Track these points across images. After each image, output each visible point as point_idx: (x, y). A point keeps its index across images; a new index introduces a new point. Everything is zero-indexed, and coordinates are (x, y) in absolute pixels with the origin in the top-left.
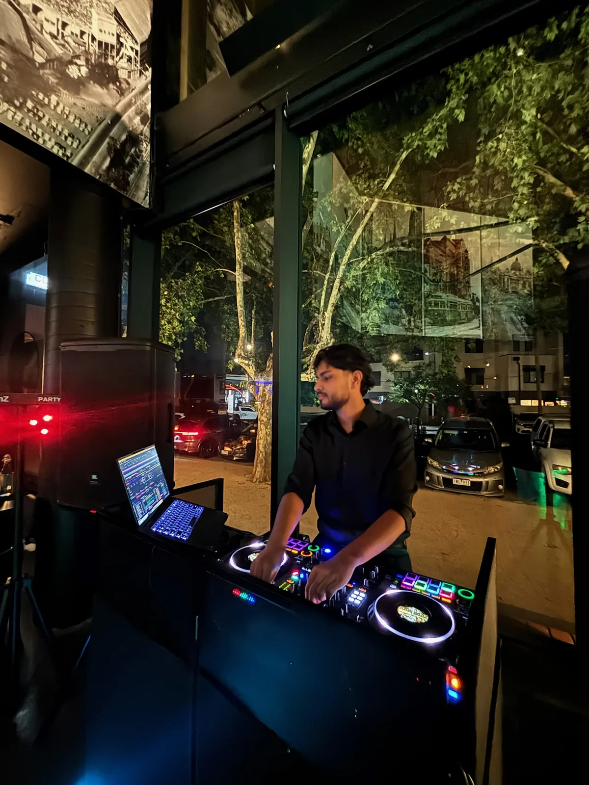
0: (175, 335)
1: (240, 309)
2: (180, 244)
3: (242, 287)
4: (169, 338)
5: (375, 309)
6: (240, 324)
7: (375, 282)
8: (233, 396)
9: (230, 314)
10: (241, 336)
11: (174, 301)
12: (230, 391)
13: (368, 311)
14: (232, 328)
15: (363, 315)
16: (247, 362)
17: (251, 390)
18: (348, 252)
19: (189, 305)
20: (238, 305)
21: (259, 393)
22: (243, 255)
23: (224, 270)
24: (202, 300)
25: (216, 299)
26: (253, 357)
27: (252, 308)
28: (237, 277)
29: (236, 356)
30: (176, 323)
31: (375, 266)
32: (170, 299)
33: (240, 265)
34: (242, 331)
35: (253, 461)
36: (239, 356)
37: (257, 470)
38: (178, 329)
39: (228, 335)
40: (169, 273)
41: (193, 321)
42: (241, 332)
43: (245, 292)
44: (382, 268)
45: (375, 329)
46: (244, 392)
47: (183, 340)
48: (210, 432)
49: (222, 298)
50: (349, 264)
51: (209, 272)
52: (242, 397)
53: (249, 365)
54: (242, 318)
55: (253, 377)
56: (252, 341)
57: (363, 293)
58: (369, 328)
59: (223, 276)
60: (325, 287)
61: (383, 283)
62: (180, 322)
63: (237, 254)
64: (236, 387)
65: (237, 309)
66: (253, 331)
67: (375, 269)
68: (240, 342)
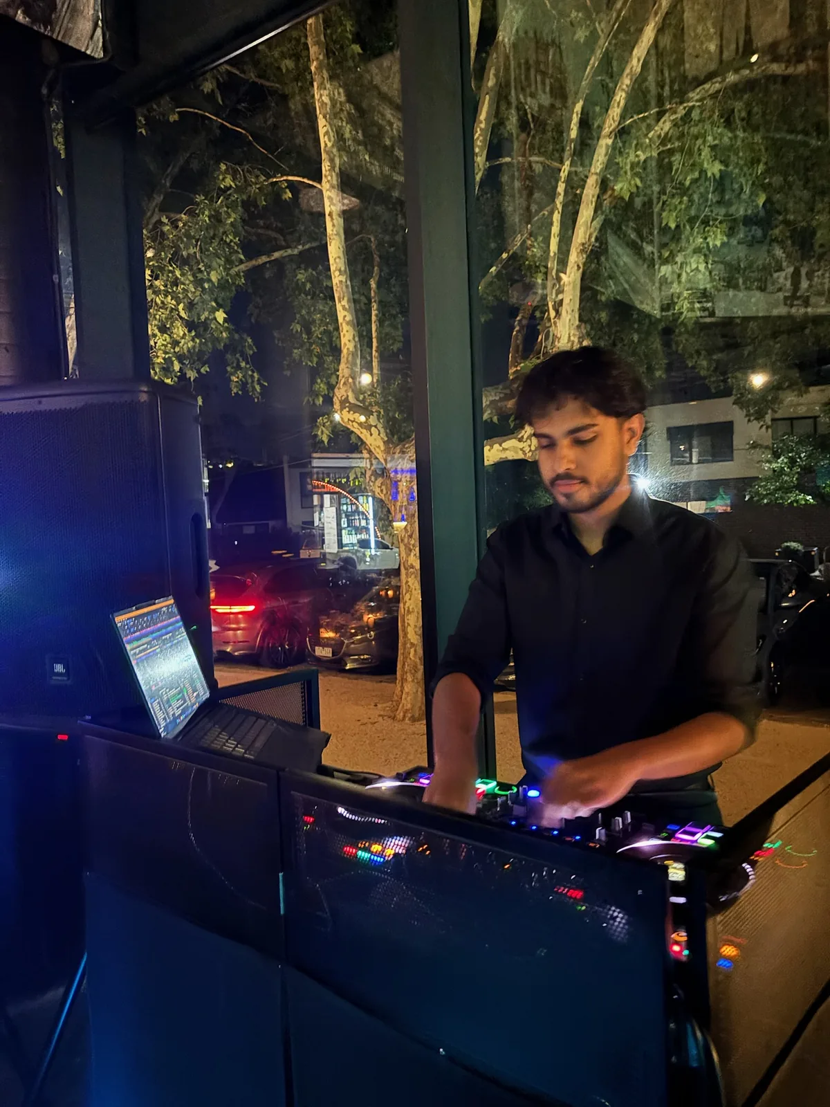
0: (180, 362)
1: (338, 278)
2: (174, 118)
3: (341, 221)
4: (167, 369)
5: (697, 251)
6: (340, 319)
7: (696, 175)
8: (334, 509)
9: (314, 296)
10: (345, 351)
11: (173, 272)
12: (327, 498)
13: (679, 259)
14: (317, 331)
15: (665, 270)
16: (363, 419)
17: (377, 490)
18: (620, 97)
19: (209, 281)
20: (333, 268)
21: (400, 498)
22: (337, 133)
23: (290, 178)
24: (241, 262)
25: (276, 255)
26: (377, 403)
27: (370, 274)
28: (326, 194)
29: (337, 406)
30: (179, 330)
31: (694, 130)
32: (162, 269)
33: (332, 160)
34: (348, 338)
35: (394, 672)
36: (344, 402)
37: (406, 689)
38: (187, 344)
39: (310, 351)
40: (150, 198)
41: (221, 321)
42: (344, 340)
43: (349, 233)
44: (716, 135)
45: (697, 305)
46: (361, 499)
47: (199, 372)
48: (285, 603)
49: (289, 252)
50: (622, 133)
51: (254, 189)
52: (357, 512)
53: (368, 427)
54: (344, 302)
55: (380, 456)
56: (375, 363)
57: (662, 209)
58: (684, 306)
59: (288, 195)
60: (559, 201)
61: (718, 176)
62: (190, 325)
63: (322, 131)
64: (340, 485)
65: (330, 278)
66: (374, 335)
67: (697, 138)
68: (342, 366)
